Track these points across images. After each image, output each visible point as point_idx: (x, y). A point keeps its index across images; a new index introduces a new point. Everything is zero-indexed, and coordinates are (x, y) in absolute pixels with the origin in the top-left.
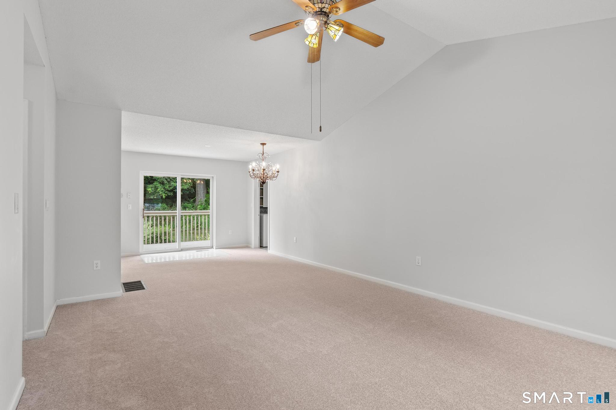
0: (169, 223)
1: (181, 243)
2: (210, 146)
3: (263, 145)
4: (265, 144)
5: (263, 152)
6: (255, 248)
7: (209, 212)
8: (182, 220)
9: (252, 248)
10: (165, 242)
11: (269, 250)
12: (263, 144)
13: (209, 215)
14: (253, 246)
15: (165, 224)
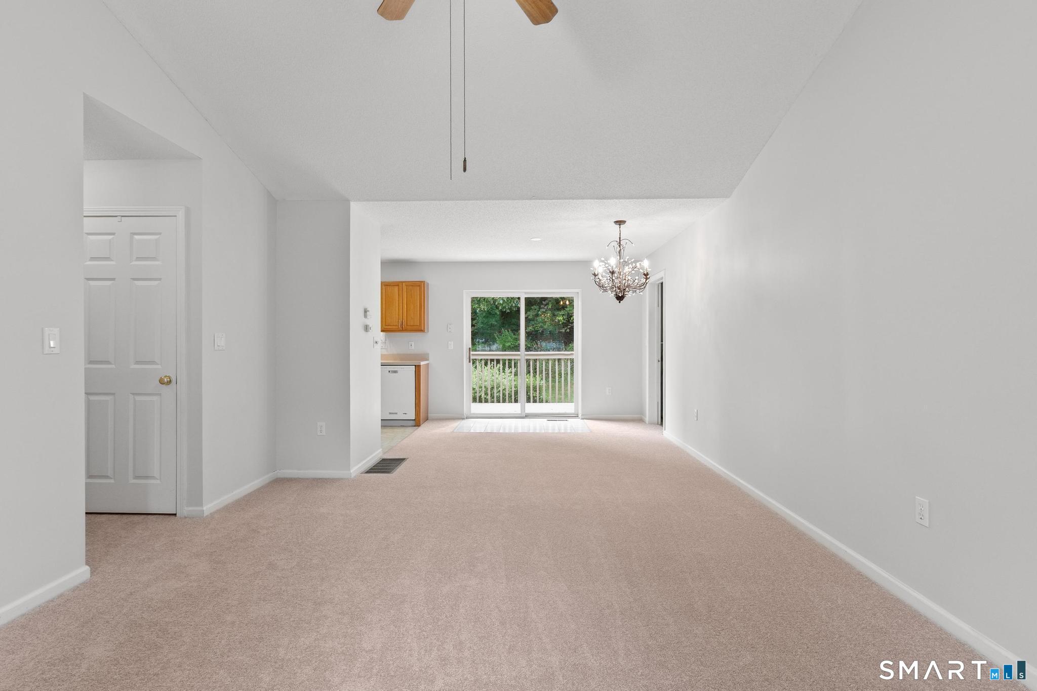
0: (541, 372)
1: (527, 404)
2: (539, 239)
3: (620, 225)
4: (624, 222)
5: (620, 238)
6: (651, 423)
7: (572, 354)
8: (529, 366)
9: (646, 423)
10: (535, 401)
11: (665, 430)
12: (620, 223)
13: (572, 361)
14: (647, 419)
15: (535, 372)
